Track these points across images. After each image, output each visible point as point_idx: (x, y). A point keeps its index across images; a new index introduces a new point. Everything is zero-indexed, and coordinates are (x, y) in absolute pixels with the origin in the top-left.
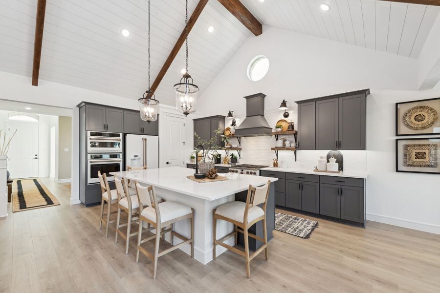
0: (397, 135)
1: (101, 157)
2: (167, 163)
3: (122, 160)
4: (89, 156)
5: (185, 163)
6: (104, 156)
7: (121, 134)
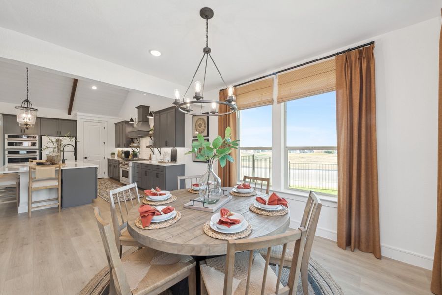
0: (193, 137)
1: (18, 153)
2: (86, 158)
3: (38, 155)
4: (7, 152)
5: (106, 158)
6: (21, 152)
7: (37, 137)
